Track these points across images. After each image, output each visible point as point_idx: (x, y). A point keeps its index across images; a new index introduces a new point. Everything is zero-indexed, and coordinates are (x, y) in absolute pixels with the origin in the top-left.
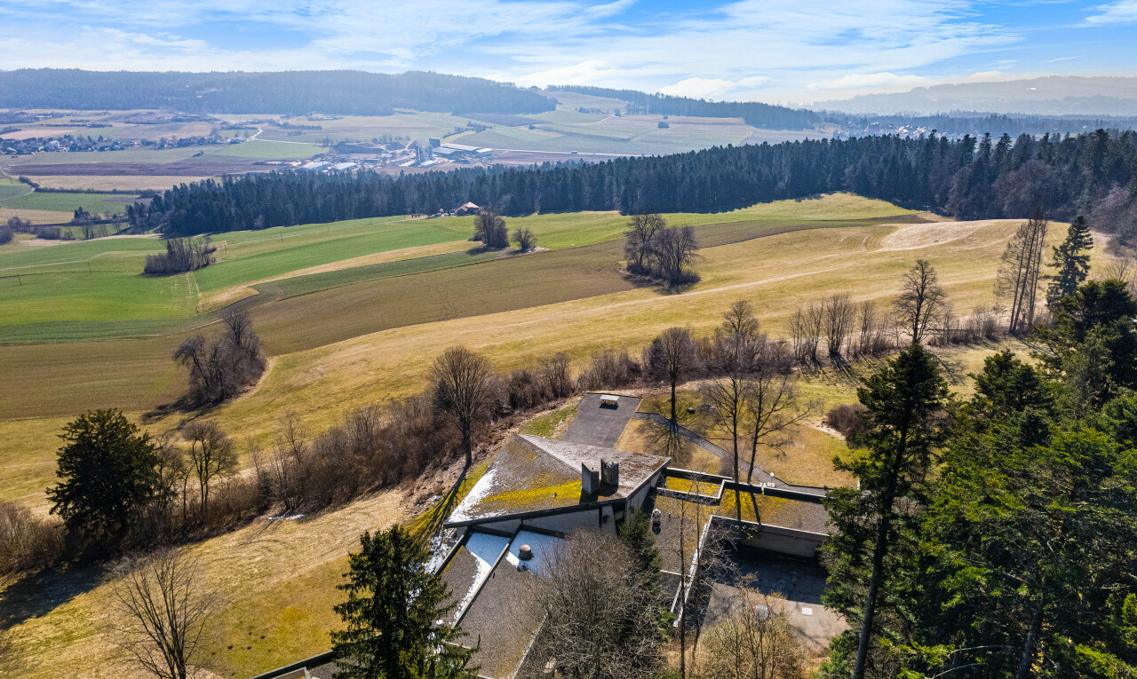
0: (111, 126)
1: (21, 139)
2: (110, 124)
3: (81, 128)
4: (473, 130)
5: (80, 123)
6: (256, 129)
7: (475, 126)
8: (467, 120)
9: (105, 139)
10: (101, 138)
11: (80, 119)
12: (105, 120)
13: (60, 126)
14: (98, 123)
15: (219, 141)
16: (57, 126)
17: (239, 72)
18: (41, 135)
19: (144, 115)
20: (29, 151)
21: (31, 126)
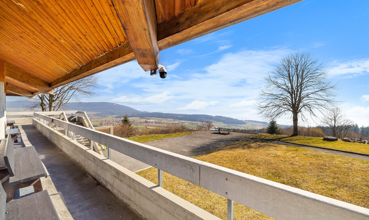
18: (152, 121)
19: (169, 119)
20: (149, 123)
21: (151, 120)
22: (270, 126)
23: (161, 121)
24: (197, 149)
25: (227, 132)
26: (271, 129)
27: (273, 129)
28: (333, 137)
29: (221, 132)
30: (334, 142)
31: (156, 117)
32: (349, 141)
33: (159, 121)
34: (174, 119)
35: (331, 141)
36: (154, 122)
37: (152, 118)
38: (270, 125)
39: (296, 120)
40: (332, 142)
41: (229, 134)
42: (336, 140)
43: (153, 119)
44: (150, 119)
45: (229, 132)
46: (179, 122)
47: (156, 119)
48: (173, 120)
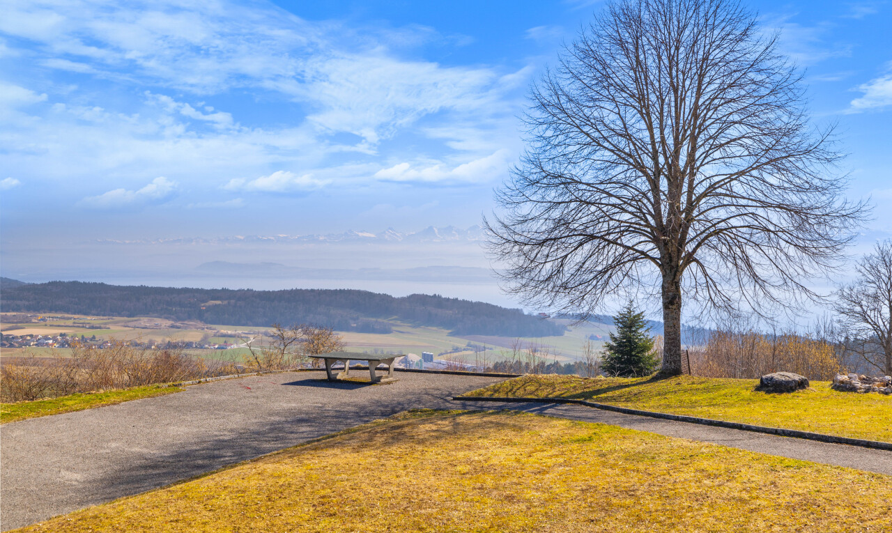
0: (109, 328)
1: (19, 335)
2: (108, 326)
3: (81, 329)
4: (472, 350)
5: (81, 325)
6: (247, 338)
7: (476, 347)
8: (467, 341)
9: (97, 339)
10: (94, 337)
11: (81, 321)
12: (106, 324)
13: (62, 326)
14: (97, 325)
15: (206, 346)
16: (59, 326)
17: (248, 290)
18: (39, 332)
19: (144, 321)
20: (21, 345)
21: (36, 325)
22: (615, 339)
23: (98, 334)
24: (145, 467)
25: (365, 375)
26: (622, 353)
27: (629, 353)
28: (790, 374)
29: (341, 376)
30: (790, 395)
31: (67, 311)
32: (853, 389)
33: (88, 333)
34: (179, 319)
35: (781, 392)
36: (54, 339)
37: (41, 316)
38: (617, 335)
39: (671, 303)
40: (784, 395)
41: (375, 381)
42: (802, 385)
43: (49, 321)
44: (26, 322)
45: (378, 373)
46: (205, 339)
47: (70, 323)
48: (169, 323)
